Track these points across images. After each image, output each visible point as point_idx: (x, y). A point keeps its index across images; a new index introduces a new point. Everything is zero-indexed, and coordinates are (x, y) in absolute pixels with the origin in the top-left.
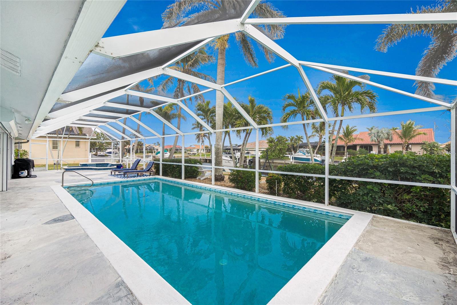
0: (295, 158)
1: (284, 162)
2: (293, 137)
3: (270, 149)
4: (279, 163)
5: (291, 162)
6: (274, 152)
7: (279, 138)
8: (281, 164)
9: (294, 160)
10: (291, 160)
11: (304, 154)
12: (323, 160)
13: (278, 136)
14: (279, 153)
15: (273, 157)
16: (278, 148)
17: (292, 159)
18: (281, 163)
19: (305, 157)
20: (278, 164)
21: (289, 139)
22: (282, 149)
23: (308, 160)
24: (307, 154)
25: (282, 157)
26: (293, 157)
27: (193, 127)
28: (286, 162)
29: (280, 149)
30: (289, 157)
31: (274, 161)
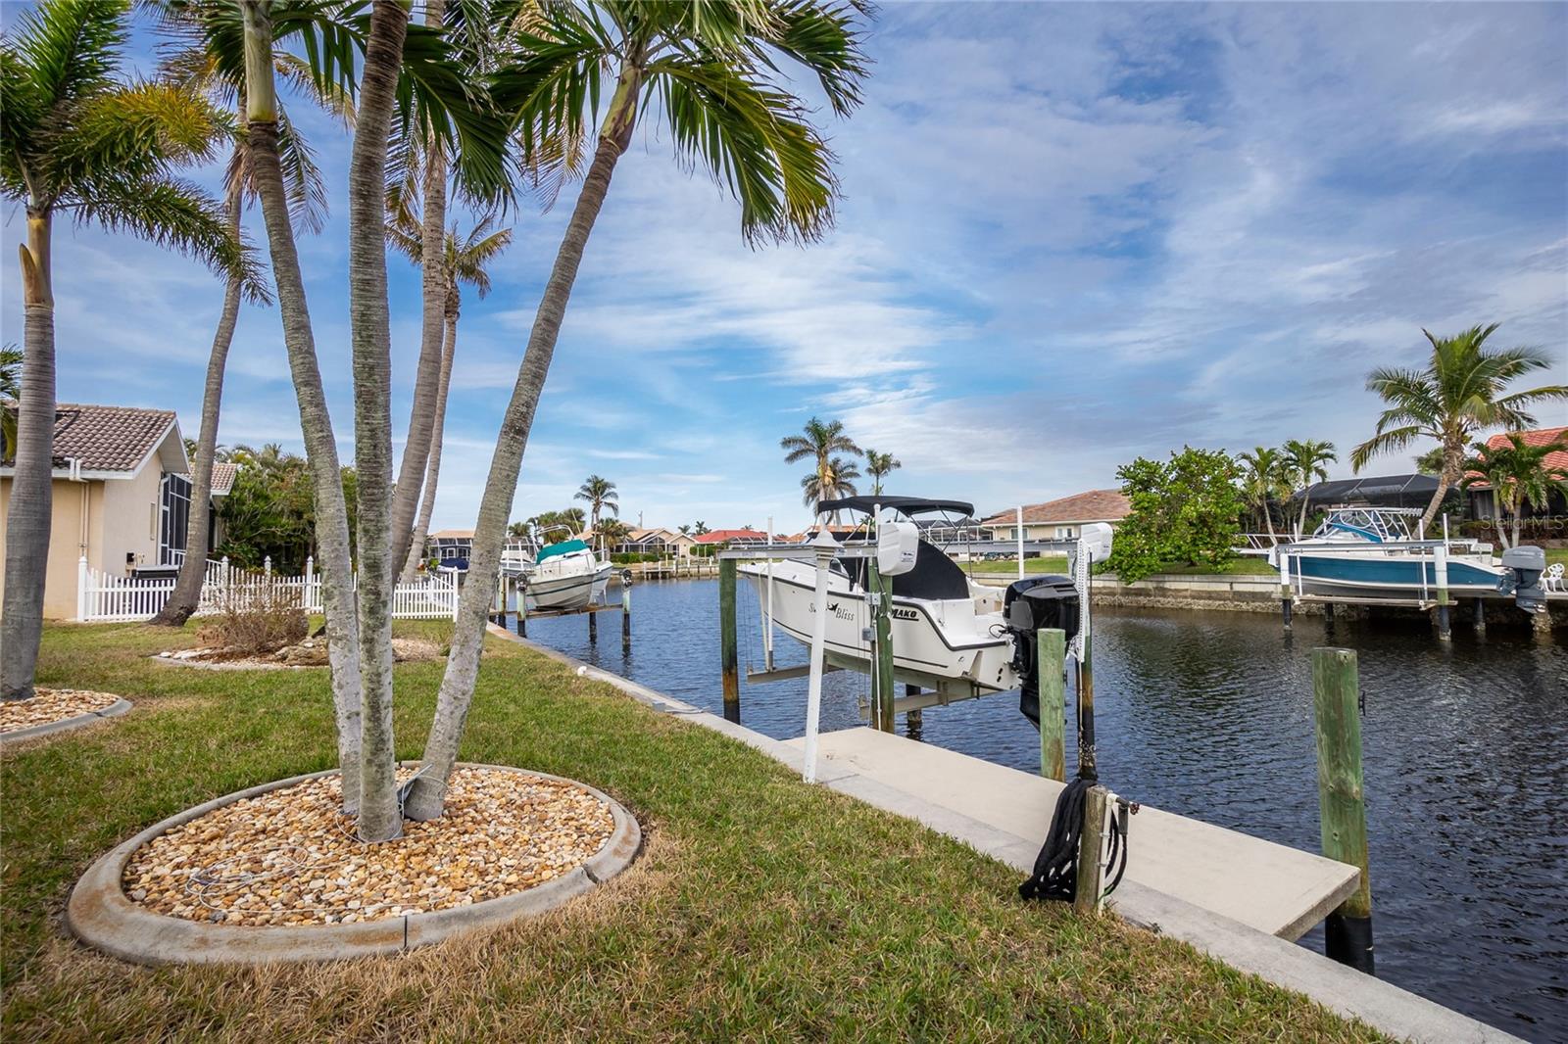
0: (1310, 566)
1: (1226, 587)
2: (1271, 452)
3: (1141, 519)
4: (1198, 595)
5: (1285, 588)
6: (1167, 538)
7: (1189, 461)
8: (1210, 598)
9: (1300, 576)
10: (1285, 577)
11: (1372, 538)
12: (1519, 571)
13: (1181, 453)
14: (1194, 541)
15: (1165, 560)
16: (1189, 511)
17: (1292, 570)
18: (1210, 595)
19: (1378, 554)
20: (1193, 598)
21: (1246, 464)
22: (1210, 520)
23: (1411, 570)
24: (1391, 539)
25: (1215, 563)
26: (1292, 560)
27: (791, 451)
28: (1237, 587)
29: (1202, 519)
30: (1272, 561)
31: (1167, 585)
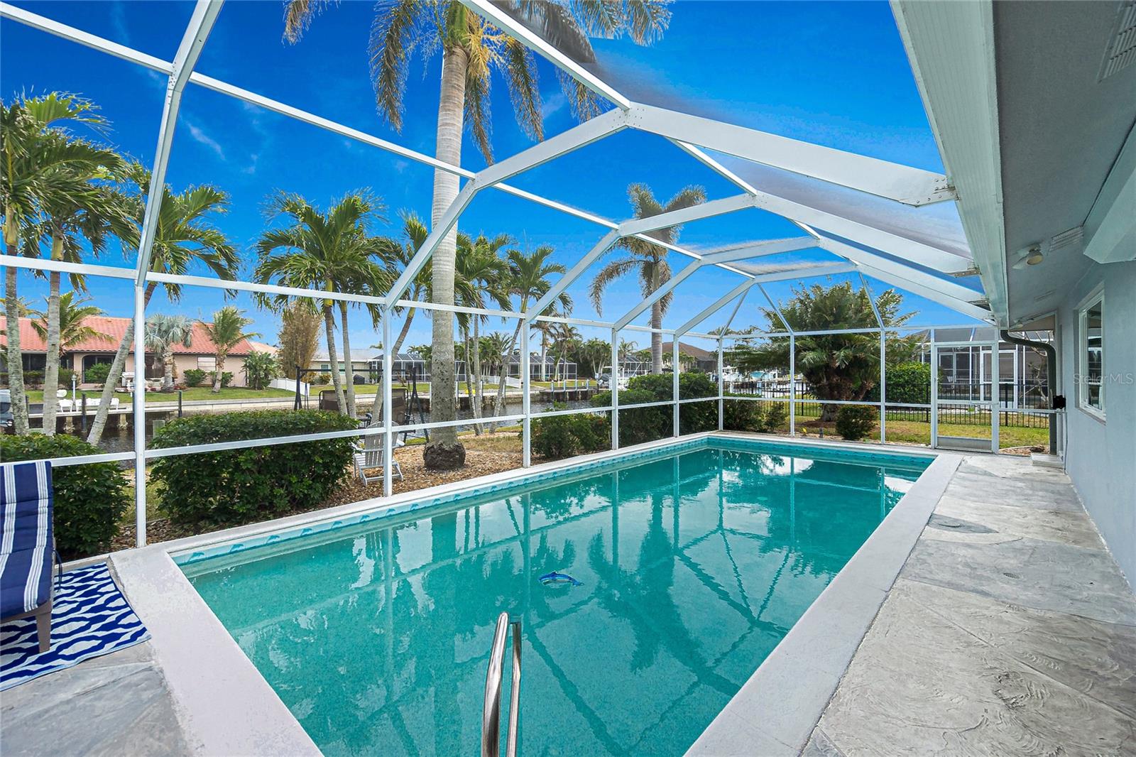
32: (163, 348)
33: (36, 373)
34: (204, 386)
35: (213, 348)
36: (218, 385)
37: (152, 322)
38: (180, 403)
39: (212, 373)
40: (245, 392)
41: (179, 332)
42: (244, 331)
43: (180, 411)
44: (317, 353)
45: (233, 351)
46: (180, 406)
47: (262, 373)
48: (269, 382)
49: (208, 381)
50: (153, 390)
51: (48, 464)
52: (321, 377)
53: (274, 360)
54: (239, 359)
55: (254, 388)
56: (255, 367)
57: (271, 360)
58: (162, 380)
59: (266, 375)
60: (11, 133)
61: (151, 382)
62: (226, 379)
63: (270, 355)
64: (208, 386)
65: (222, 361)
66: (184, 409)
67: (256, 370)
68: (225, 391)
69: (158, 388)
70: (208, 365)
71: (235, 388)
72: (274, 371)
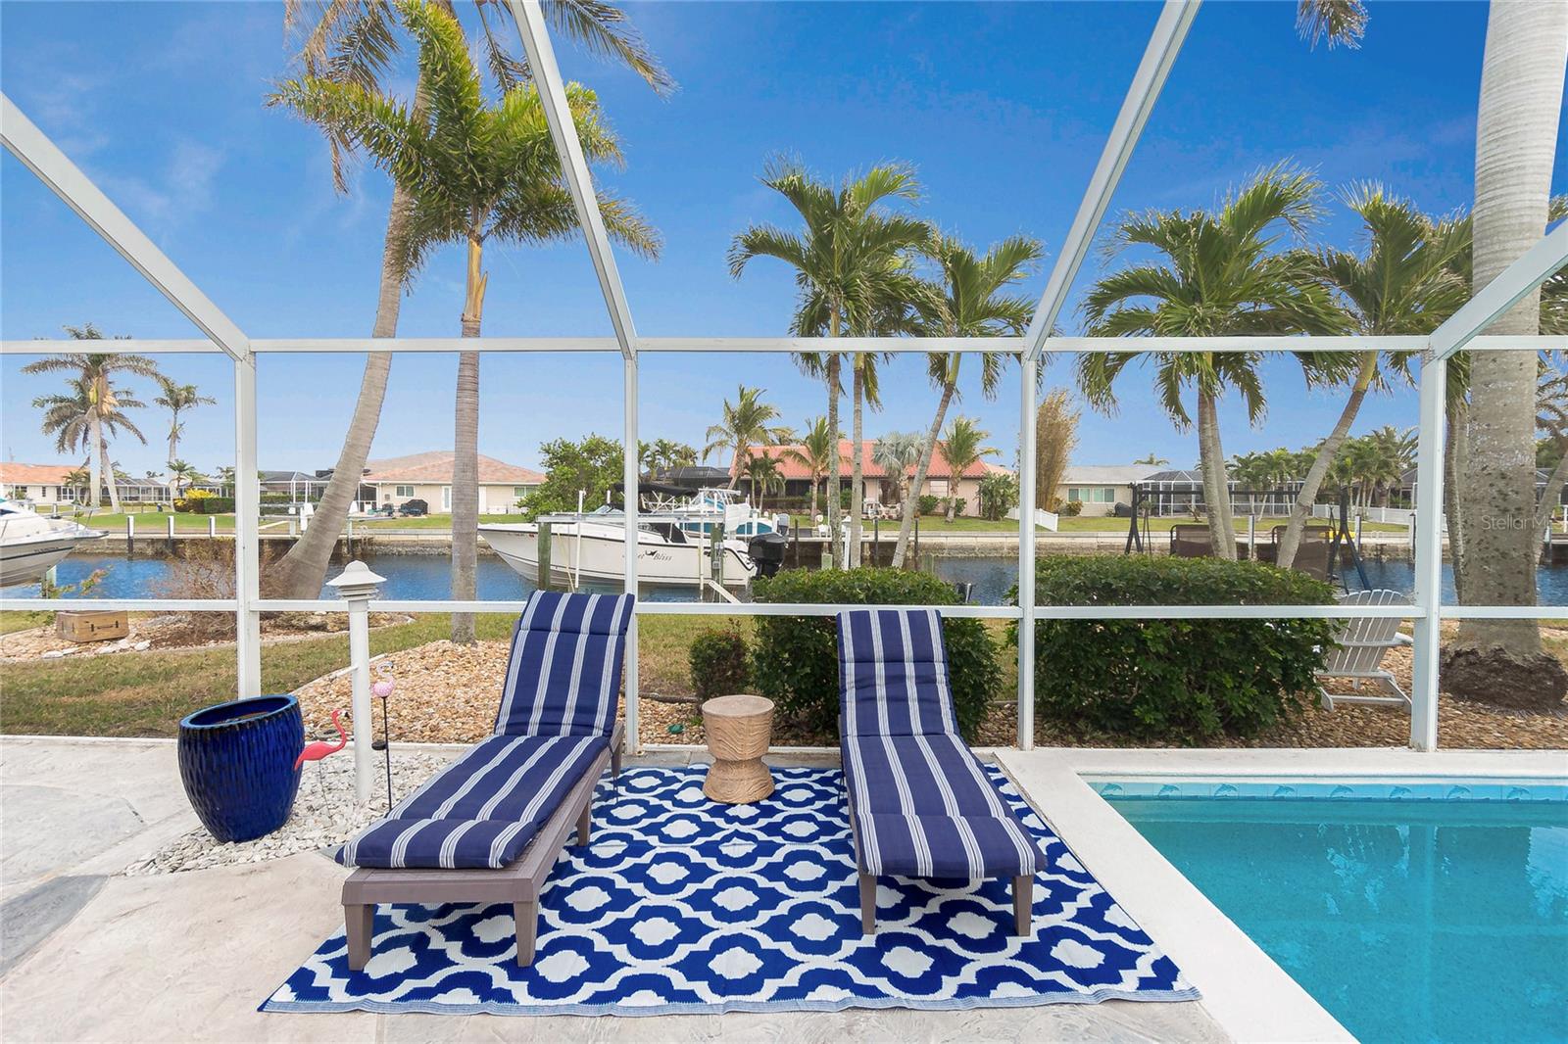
32: (900, 472)
33: (801, 498)
34: (936, 515)
35: (947, 471)
36: (951, 514)
37: (890, 442)
38: (916, 533)
39: (944, 500)
40: (980, 523)
41: (914, 452)
42: (978, 448)
43: (916, 543)
44: (1064, 473)
45: (967, 473)
46: (916, 538)
47: (998, 499)
48: (1006, 511)
49: (940, 509)
50: (890, 517)
51: (938, 612)
52: (1069, 505)
53: (1013, 483)
54: (972, 482)
55: (989, 519)
56: (991, 492)
57: (1009, 483)
58: (898, 506)
59: (1003, 503)
60: (840, 224)
61: (888, 509)
62: (960, 505)
63: (1009, 477)
64: (939, 515)
65: (957, 485)
66: (920, 540)
67: (992, 496)
68: (958, 521)
69: (894, 516)
70: (940, 489)
71: (967, 517)
72: (1012, 497)
